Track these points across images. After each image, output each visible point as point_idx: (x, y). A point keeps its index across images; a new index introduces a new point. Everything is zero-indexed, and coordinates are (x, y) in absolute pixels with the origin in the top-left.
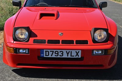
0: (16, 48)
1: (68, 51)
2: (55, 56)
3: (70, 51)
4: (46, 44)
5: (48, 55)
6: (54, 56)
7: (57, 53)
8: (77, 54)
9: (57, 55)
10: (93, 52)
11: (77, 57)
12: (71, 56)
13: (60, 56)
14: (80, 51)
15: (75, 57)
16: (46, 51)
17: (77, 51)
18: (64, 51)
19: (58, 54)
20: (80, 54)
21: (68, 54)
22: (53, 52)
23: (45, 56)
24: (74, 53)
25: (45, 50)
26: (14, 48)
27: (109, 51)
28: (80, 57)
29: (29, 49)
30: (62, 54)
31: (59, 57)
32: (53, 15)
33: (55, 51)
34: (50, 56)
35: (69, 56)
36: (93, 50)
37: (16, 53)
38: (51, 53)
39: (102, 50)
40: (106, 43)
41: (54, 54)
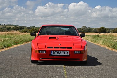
0: (40, 51)
1: (63, 51)
6: (57, 54)
8: (67, 53)
14: (69, 51)
17: (67, 52)
18: (62, 52)
19: (59, 53)
20: (68, 53)
21: (63, 53)
23: (53, 54)
24: (66, 53)
25: (53, 51)
26: (39, 50)
29: (45, 51)
31: (59, 54)
32: (55, 38)
33: (57, 51)
34: (55, 54)
35: (64, 54)
36: (74, 51)
37: (40, 53)
38: (55, 53)
39: (78, 51)
40: (80, 48)
41: (57, 53)
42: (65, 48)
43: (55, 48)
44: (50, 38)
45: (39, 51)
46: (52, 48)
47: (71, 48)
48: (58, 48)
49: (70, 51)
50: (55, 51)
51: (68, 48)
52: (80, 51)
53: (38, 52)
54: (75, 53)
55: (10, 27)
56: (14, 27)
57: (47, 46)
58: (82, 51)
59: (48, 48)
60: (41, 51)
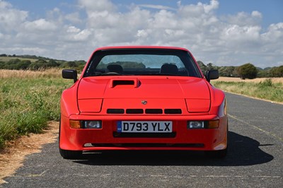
0: (84, 121)
1: (154, 123)
2: (137, 130)
3: (157, 122)
4: (125, 113)
5: (128, 129)
6: (135, 131)
7: (139, 125)
8: (167, 126)
9: (139, 128)
10: (189, 124)
11: (167, 131)
12: (159, 130)
13: (144, 130)
14: (171, 123)
15: (164, 131)
16: (124, 124)
17: (167, 123)
18: (150, 123)
19: (141, 127)
20: (170, 127)
21: (154, 127)
22: (134, 124)
23: (123, 131)
24: (163, 126)
25: (123, 122)
26: (80, 120)
27: (210, 122)
28: (171, 131)
29: (100, 121)
30: (147, 127)
31: (142, 131)
33: (136, 122)
34: (129, 131)
35: (156, 131)
36: (189, 121)
37: (84, 127)
38: (131, 126)
39: (200, 121)
40: (207, 113)
41: (135, 127)
42: (159, 111)
43: (129, 111)
44: (115, 83)
45: (82, 122)
46: (120, 111)
47: (178, 111)
48: (140, 111)
49: (174, 121)
50: (129, 122)
51: (168, 111)
52: (206, 122)
53: (79, 126)
54: (191, 126)
55: (29, 62)
56: (37, 62)
57: (105, 107)
58: (212, 120)
59: (110, 111)
60: (89, 121)
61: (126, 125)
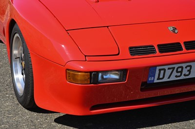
0: (98, 72)
2: (176, 76)
5: (163, 78)
6: (173, 78)
7: (180, 70)
9: (179, 74)
13: (185, 75)
16: (160, 70)
19: (181, 72)
22: (174, 68)
23: (156, 81)
25: (158, 68)
29: (124, 70)
30: (189, 71)
31: (183, 77)
33: (176, 66)
34: (166, 79)
37: (96, 82)
38: (168, 72)
41: (175, 73)
45: (93, 76)
50: (166, 67)
59: (135, 51)
61: (162, 72)
